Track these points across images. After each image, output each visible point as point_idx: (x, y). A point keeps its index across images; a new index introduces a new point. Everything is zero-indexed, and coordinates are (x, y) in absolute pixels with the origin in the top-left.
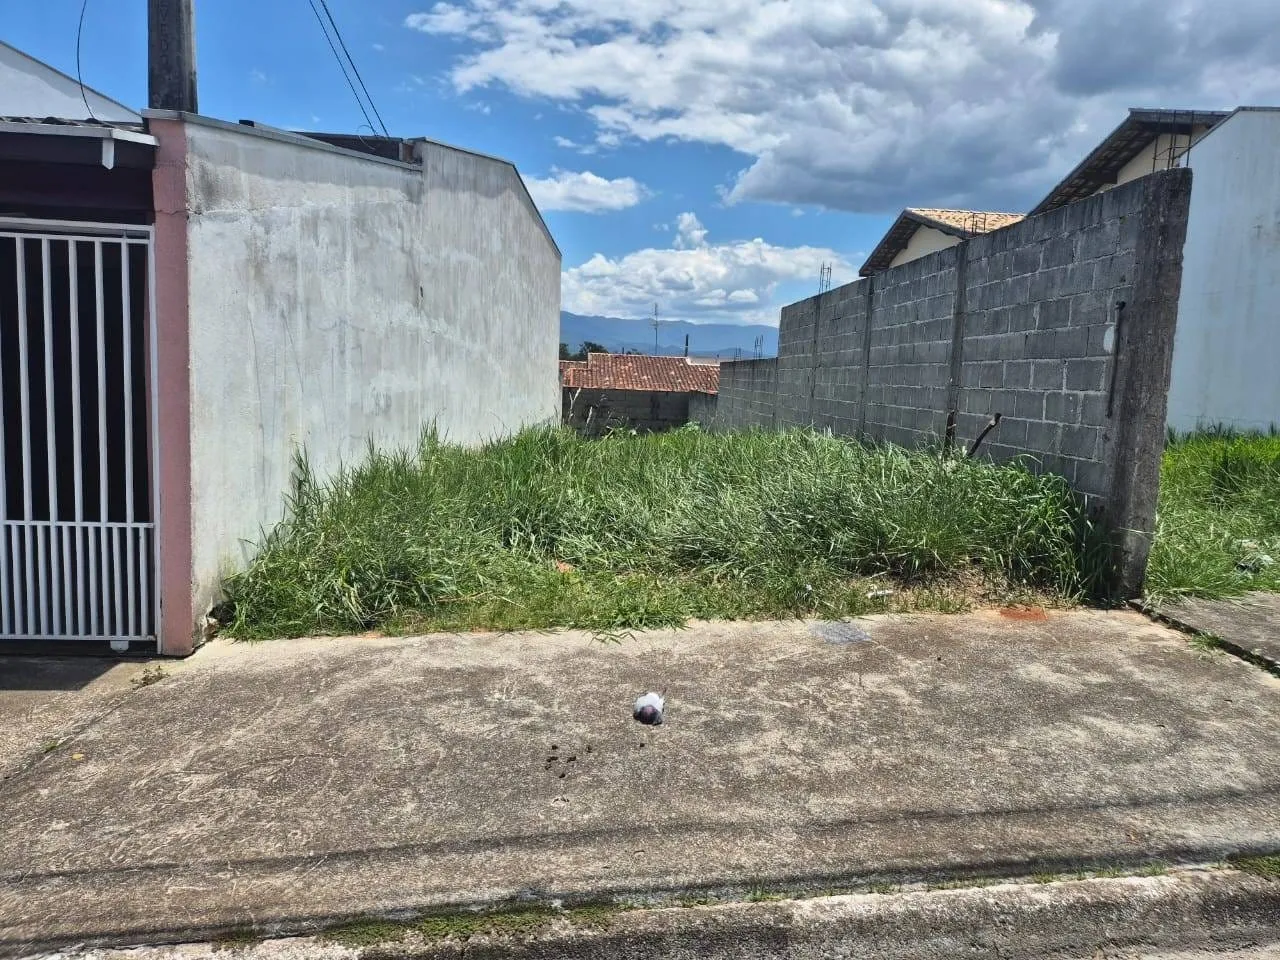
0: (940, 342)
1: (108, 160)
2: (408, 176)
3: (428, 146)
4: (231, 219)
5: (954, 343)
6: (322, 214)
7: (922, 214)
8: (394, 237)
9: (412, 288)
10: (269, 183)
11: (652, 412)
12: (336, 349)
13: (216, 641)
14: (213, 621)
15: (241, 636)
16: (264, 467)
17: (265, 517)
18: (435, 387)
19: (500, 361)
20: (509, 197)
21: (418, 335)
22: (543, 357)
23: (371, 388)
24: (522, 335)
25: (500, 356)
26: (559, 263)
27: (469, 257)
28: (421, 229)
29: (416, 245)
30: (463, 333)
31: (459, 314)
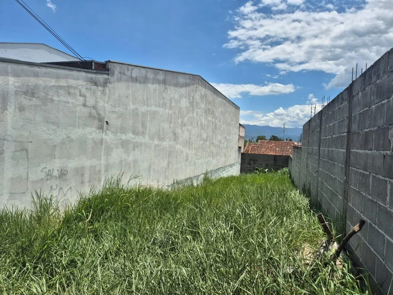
0: (341, 150)
5: (347, 151)
9: (96, 122)
11: (274, 163)
18: (121, 162)
19: (188, 147)
20: (196, 87)
21: (102, 141)
22: (226, 144)
23: (40, 168)
24: (207, 137)
25: (188, 145)
26: (237, 110)
27: (158, 109)
28: (107, 97)
29: (101, 104)
30: (152, 138)
31: (148, 131)
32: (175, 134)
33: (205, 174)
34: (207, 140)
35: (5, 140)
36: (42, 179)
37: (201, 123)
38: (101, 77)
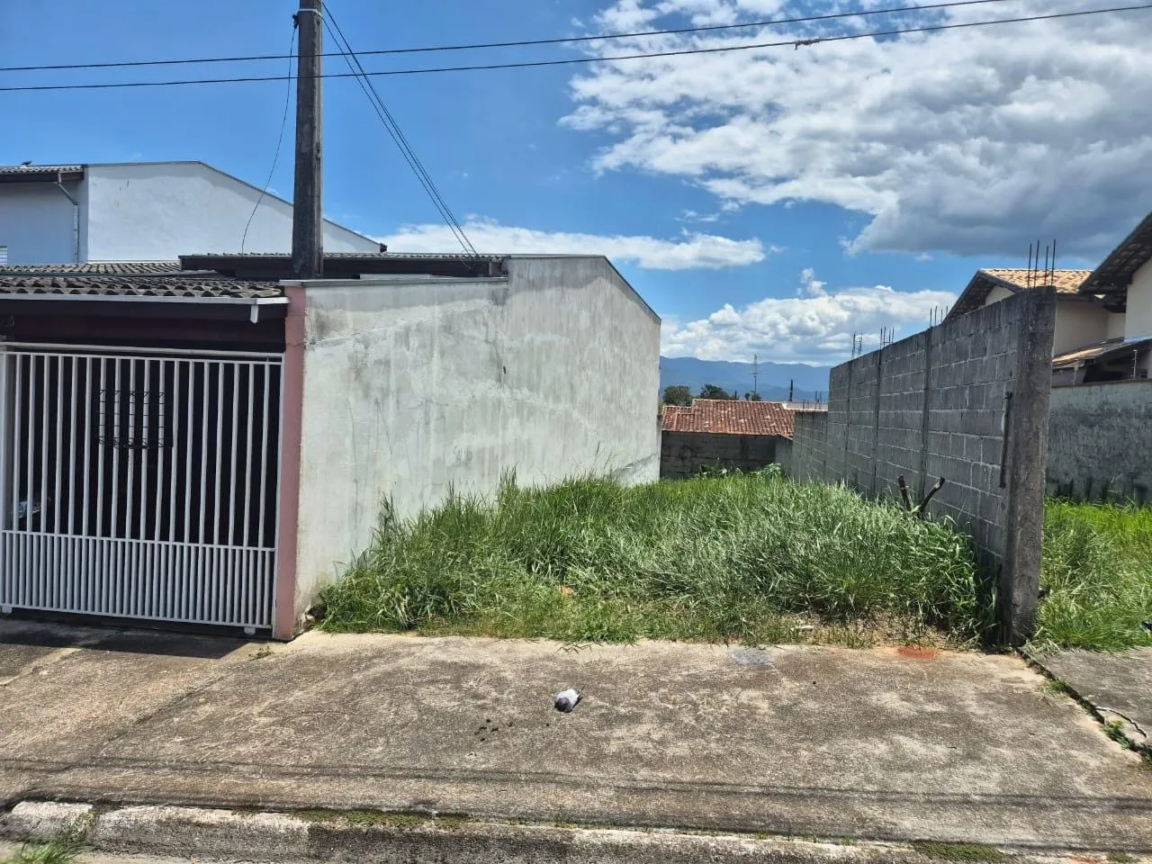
0: (917, 412)
1: (254, 318)
2: (494, 287)
3: (514, 261)
4: (337, 343)
5: (924, 412)
6: (414, 328)
7: (994, 274)
8: (479, 334)
9: (495, 368)
10: (371, 315)
11: (742, 453)
12: (422, 422)
13: (311, 632)
14: (310, 617)
15: (327, 630)
16: (357, 509)
17: (356, 545)
19: (587, 415)
20: (600, 283)
21: (500, 403)
22: (638, 408)
23: (453, 447)
24: (612, 392)
25: (587, 411)
27: (554, 337)
28: (505, 323)
29: (500, 336)
31: (543, 382)
33: (608, 476)
34: (612, 400)
36: (454, 465)
37: (605, 361)
38: (501, 288)
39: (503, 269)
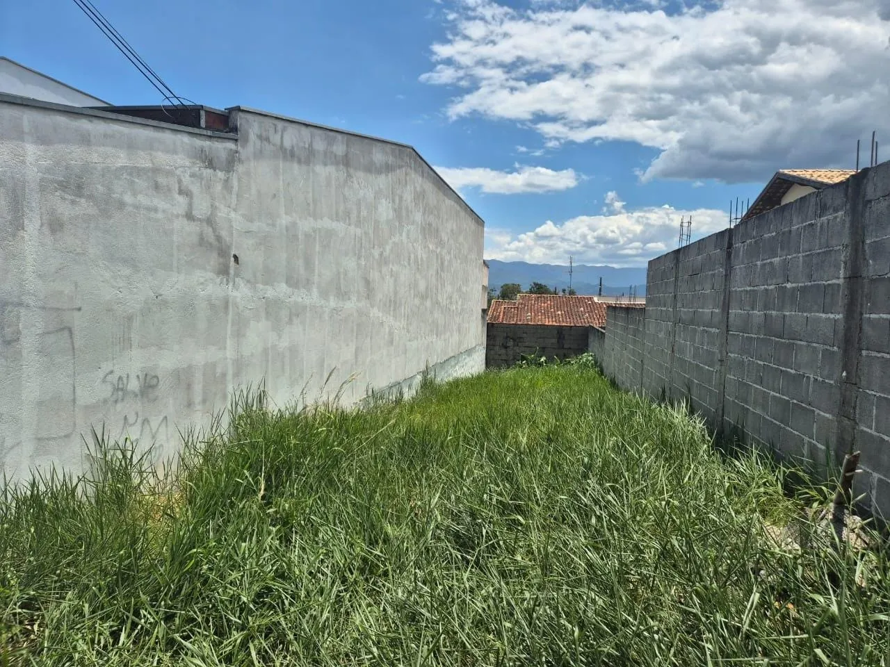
7: (795, 174)
9: (214, 256)
11: (558, 342)
18: (266, 350)
19: (392, 313)
20: (406, 174)
21: (226, 303)
22: (460, 303)
23: (101, 374)
24: (427, 288)
25: (392, 309)
26: (480, 228)
27: (335, 225)
28: (234, 196)
29: (222, 212)
30: (324, 294)
31: (316, 277)
32: (367, 282)
33: (423, 372)
34: (427, 297)
35: (20, 304)
36: (105, 401)
37: (416, 257)
38: (221, 148)
39: (231, 124)
